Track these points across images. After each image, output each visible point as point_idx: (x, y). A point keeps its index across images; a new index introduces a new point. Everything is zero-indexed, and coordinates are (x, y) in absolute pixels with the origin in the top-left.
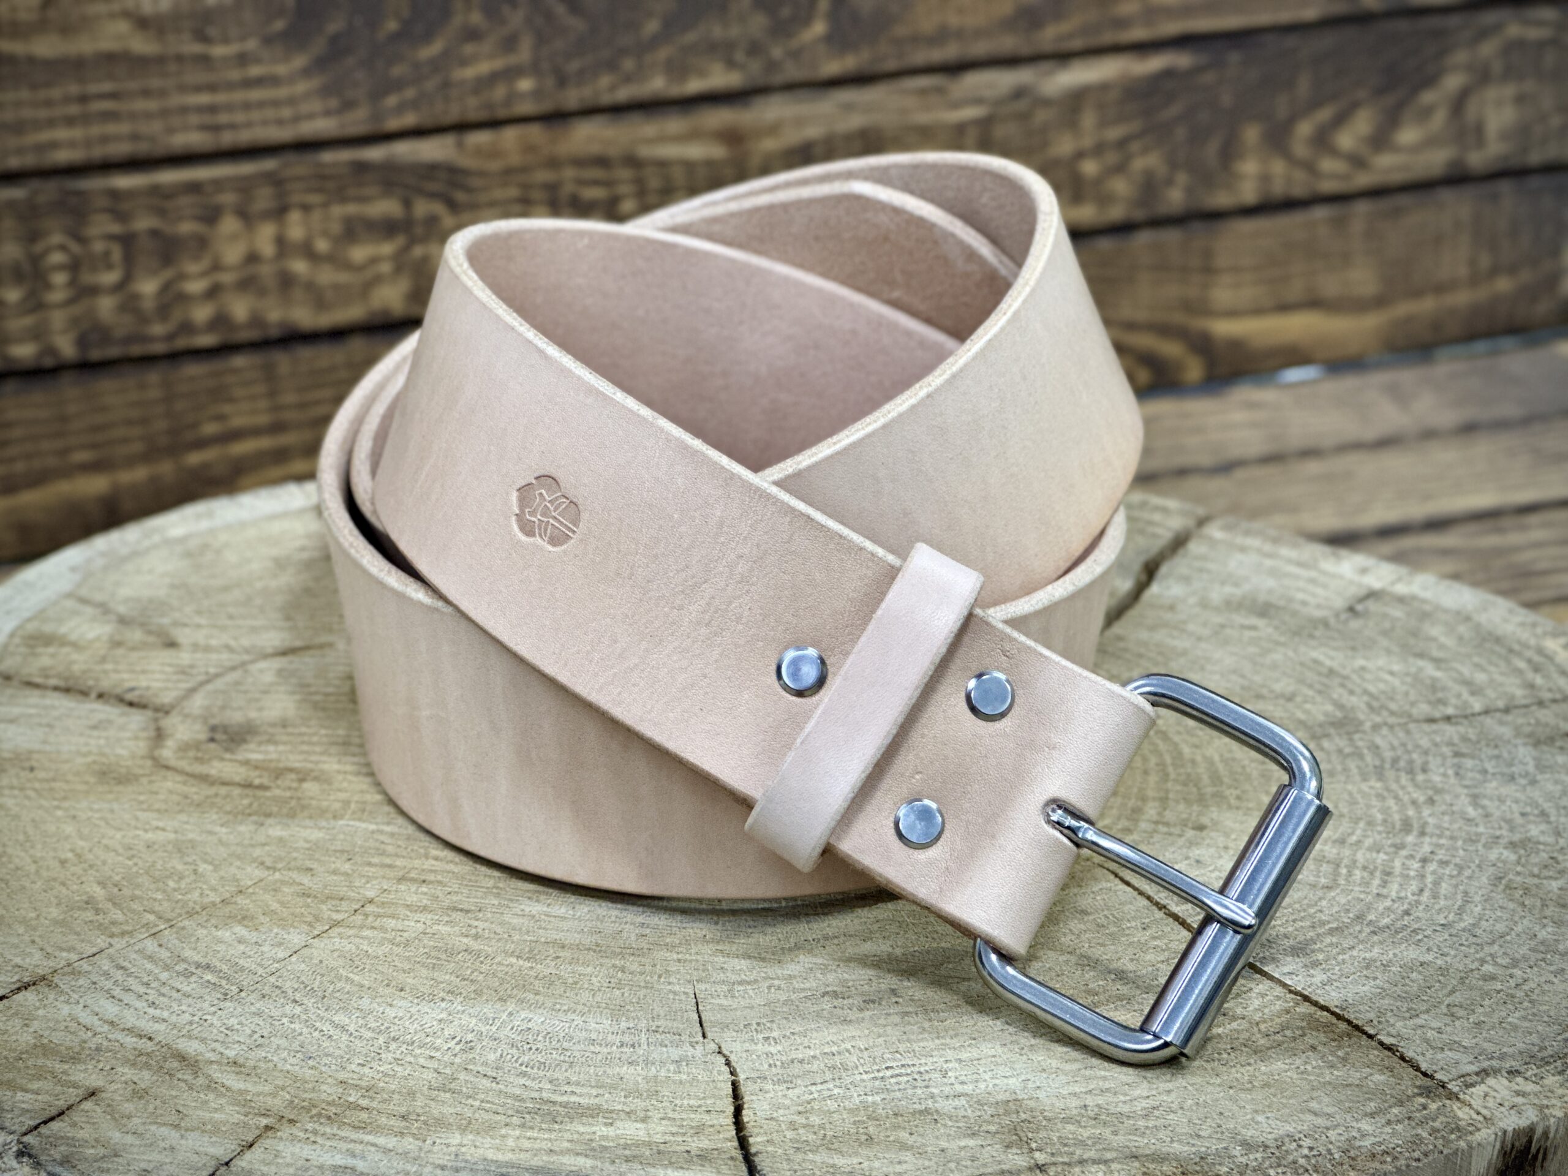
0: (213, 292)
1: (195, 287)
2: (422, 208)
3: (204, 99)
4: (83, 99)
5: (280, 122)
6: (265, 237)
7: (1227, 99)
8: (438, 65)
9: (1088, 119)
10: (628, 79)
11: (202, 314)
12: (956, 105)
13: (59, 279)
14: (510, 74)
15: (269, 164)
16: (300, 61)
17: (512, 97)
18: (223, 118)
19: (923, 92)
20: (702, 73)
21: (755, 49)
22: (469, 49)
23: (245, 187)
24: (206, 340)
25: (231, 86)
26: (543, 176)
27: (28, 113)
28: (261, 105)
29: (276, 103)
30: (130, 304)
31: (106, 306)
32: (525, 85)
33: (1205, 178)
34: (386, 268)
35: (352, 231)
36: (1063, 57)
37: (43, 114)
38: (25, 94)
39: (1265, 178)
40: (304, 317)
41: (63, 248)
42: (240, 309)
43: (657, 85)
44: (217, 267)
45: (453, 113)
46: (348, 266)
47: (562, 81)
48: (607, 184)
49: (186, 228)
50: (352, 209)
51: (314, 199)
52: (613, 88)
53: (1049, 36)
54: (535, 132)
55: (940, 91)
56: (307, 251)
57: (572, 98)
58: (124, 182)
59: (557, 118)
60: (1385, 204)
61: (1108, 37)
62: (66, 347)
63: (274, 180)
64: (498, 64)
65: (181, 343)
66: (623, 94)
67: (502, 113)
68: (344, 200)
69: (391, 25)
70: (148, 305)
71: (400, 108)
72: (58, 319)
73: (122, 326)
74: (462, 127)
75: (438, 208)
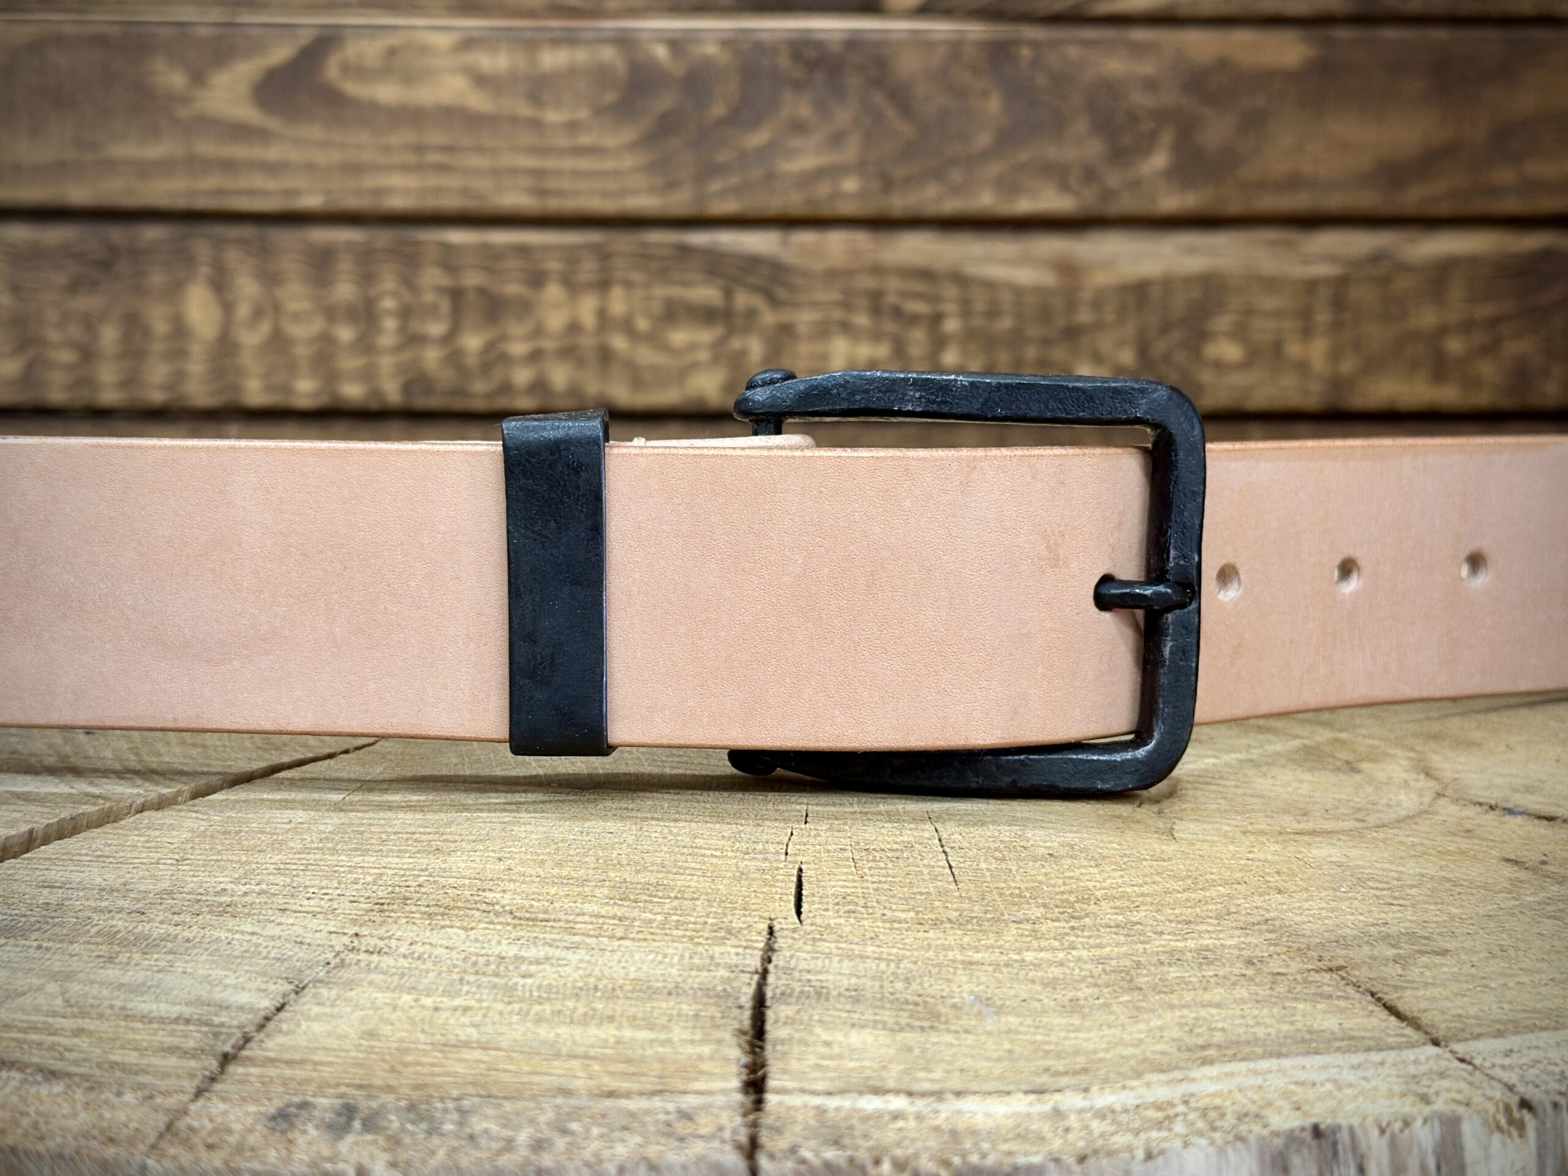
0: (535, 356)
1: (521, 346)
2: (743, 299)
3: (532, 162)
4: (420, 148)
5: (606, 194)
6: (587, 308)
8: (764, 153)
10: (955, 192)
11: (522, 376)
12: (1306, 259)
13: (390, 324)
14: (836, 172)
15: (596, 237)
16: (628, 135)
17: (836, 196)
18: (551, 183)
19: (1274, 246)
20: (1031, 193)
21: (1090, 175)
22: (795, 142)
23: (572, 257)
24: (525, 402)
25: (560, 152)
26: (866, 282)
27: (367, 156)
28: (590, 174)
29: (602, 175)
30: (454, 358)
31: (432, 357)
32: (850, 184)
34: (703, 356)
35: (673, 313)
36: (1432, 223)
37: (381, 159)
38: (365, 137)
40: (621, 393)
41: (395, 294)
42: (560, 376)
43: (986, 201)
44: (538, 332)
45: (775, 203)
46: (665, 347)
47: (888, 185)
48: (931, 299)
49: (513, 289)
50: (675, 292)
51: (637, 277)
52: (939, 199)
53: (1410, 197)
54: (861, 237)
55: (1291, 246)
56: (627, 327)
57: (897, 205)
58: (458, 237)
59: (881, 224)
61: (1475, 207)
62: (392, 392)
63: (603, 255)
64: (823, 160)
67: (825, 212)
68: (667, 282)
69: (718, 110)
70: (472, 361)
71: (724, 193)
72: (386, 363)
73: (445, 377)
74: (787, 222)
75: (757, 301)
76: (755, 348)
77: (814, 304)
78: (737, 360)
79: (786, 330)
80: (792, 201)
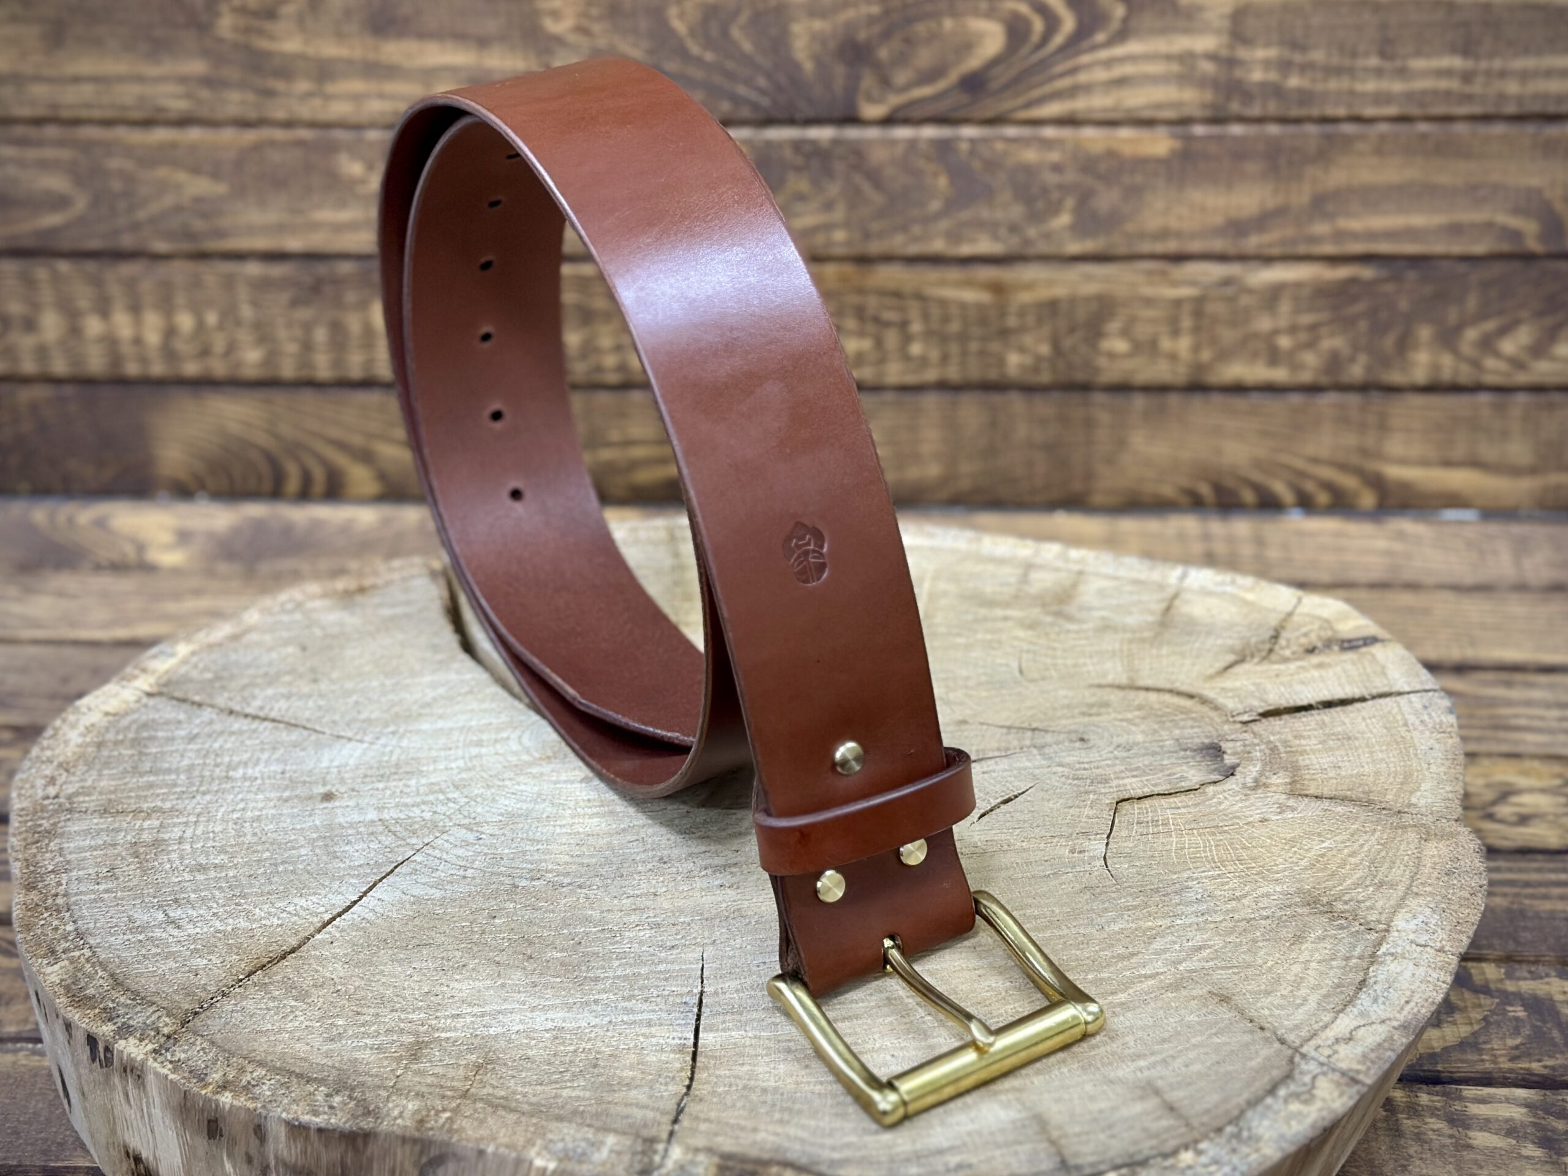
7: (1403, 304)
9: (1285, 307)
10: (916, 239)
12: (1175, 284)
19: (1150, 273)
20: (972, 241)
33: (1385, 362)
36: (1267, 260)
39: (1436, 367)
43: (938, 246)
53: (1253, 242)
55: (1163, 273)
60: (1542, 398)
61: (1302, 249)
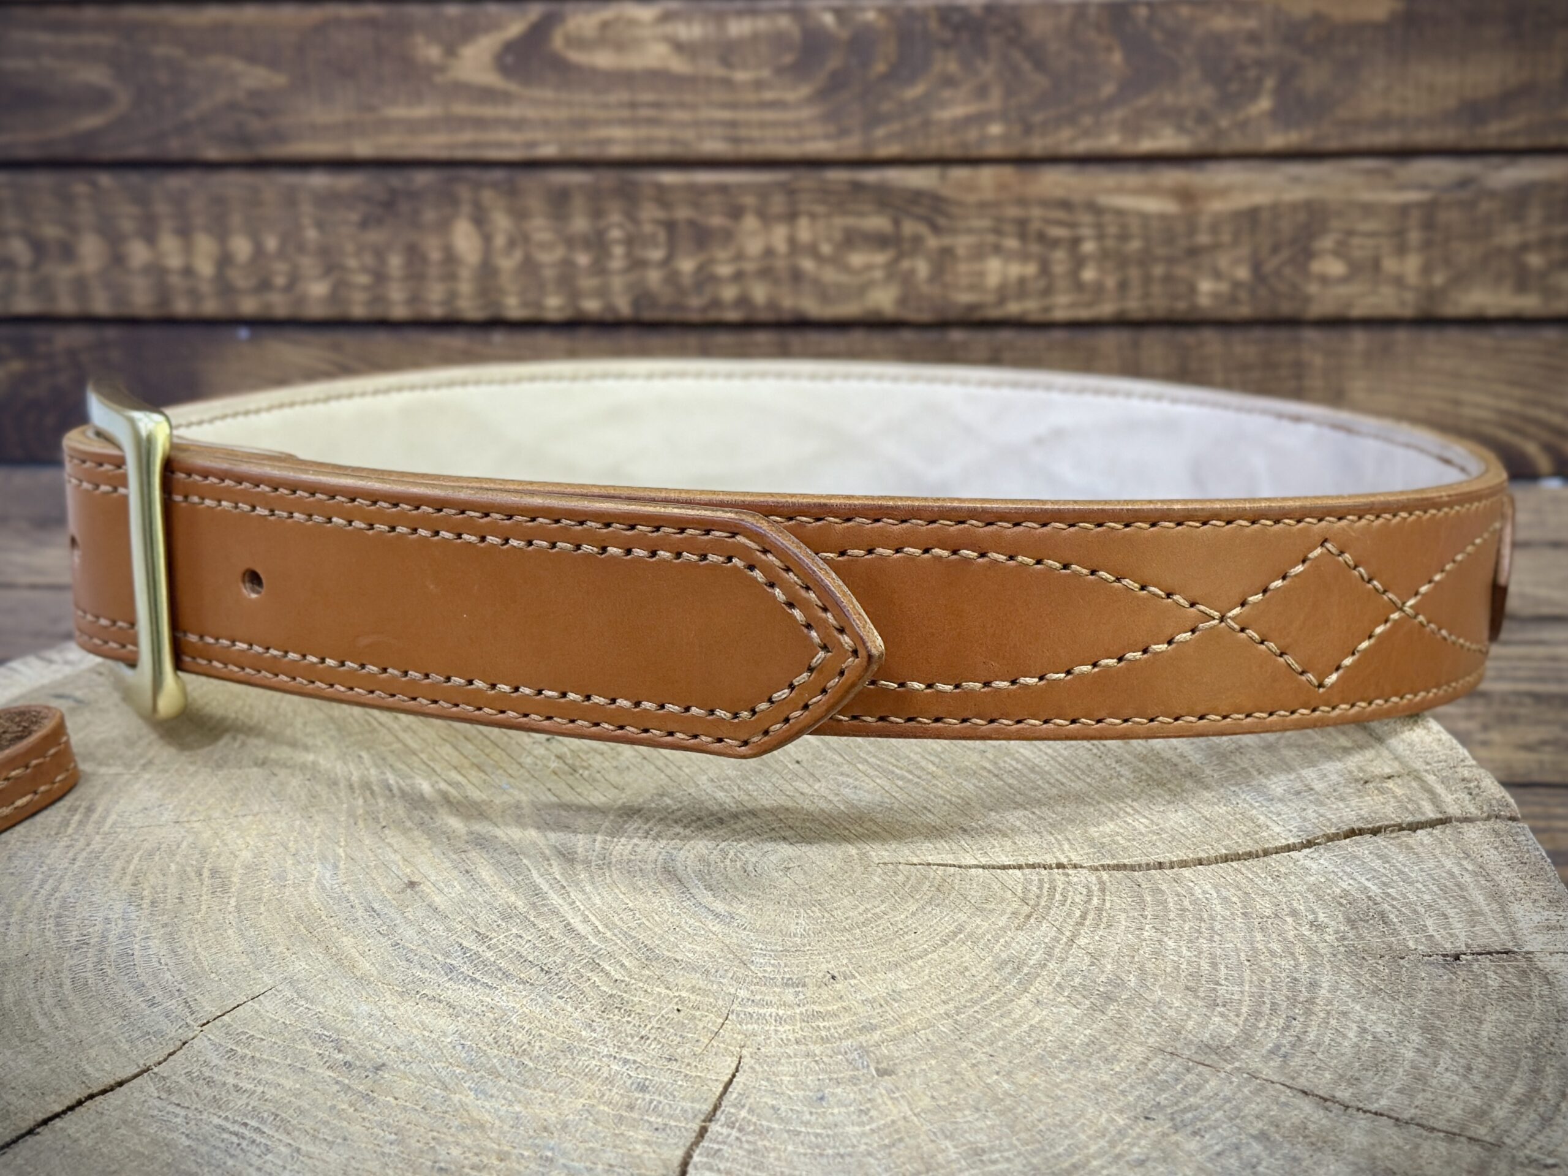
0: (738, 277)
1: (724, 270)
2: (910, 227)
3: (726, 115)
4: (633, 105)
5: (789, 141)
6: (779, 236)
8: (919, 105)
11: (729, 293)
13: (618, 251)
14: (982, 119)
15: (781, 176)
16: (805, 90)
17: (984, 139)
18: (743, 132)
21: (1203, 118)
22: (947, 94)
23: (764, 193)
24: (732, 315)
25: (748, 106)
26: (1013, 212)
27: (591, 113)
28: (774, 124)
29: (784, 124)
30: (673, 279)
31: (654, 277)
32: (995, 129)
34: (878, 274)
35: (851, 240)
37: (601, 114)
38: (587, 97)
40: (812, 307)
41: (621, 226)
42: (760, 293)
44: (740, 256)
45: (932, 147)
46: (846, 268)
47: (1028, 129)
48: (1072, 225)
49: (716, 221)
50: (851, 221)
51: (820, 209)
52: (1073, 140)
54: (1007, 173)
56: (813, 251)
57: (1037, 145)
58: (668, 177)
59: (1024, 161)
62: (624, 307)
63: (790, 192)
64: (972, 109)
65: (713, 315)
66: (1082, 146)
67: (974, 153)
68: (845, 213)
69: (880, 67)
70: (687, 281)
71: (889, 138)
72: (617, 283)
73: (666, 295)
74: (943, 162)
75: (922, 229)
76: (922, 268)
77: (970, 231)
78: (907, 279)
79: (947, 253)
80: (948, 145)
